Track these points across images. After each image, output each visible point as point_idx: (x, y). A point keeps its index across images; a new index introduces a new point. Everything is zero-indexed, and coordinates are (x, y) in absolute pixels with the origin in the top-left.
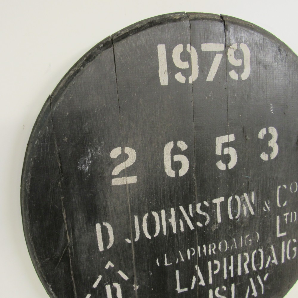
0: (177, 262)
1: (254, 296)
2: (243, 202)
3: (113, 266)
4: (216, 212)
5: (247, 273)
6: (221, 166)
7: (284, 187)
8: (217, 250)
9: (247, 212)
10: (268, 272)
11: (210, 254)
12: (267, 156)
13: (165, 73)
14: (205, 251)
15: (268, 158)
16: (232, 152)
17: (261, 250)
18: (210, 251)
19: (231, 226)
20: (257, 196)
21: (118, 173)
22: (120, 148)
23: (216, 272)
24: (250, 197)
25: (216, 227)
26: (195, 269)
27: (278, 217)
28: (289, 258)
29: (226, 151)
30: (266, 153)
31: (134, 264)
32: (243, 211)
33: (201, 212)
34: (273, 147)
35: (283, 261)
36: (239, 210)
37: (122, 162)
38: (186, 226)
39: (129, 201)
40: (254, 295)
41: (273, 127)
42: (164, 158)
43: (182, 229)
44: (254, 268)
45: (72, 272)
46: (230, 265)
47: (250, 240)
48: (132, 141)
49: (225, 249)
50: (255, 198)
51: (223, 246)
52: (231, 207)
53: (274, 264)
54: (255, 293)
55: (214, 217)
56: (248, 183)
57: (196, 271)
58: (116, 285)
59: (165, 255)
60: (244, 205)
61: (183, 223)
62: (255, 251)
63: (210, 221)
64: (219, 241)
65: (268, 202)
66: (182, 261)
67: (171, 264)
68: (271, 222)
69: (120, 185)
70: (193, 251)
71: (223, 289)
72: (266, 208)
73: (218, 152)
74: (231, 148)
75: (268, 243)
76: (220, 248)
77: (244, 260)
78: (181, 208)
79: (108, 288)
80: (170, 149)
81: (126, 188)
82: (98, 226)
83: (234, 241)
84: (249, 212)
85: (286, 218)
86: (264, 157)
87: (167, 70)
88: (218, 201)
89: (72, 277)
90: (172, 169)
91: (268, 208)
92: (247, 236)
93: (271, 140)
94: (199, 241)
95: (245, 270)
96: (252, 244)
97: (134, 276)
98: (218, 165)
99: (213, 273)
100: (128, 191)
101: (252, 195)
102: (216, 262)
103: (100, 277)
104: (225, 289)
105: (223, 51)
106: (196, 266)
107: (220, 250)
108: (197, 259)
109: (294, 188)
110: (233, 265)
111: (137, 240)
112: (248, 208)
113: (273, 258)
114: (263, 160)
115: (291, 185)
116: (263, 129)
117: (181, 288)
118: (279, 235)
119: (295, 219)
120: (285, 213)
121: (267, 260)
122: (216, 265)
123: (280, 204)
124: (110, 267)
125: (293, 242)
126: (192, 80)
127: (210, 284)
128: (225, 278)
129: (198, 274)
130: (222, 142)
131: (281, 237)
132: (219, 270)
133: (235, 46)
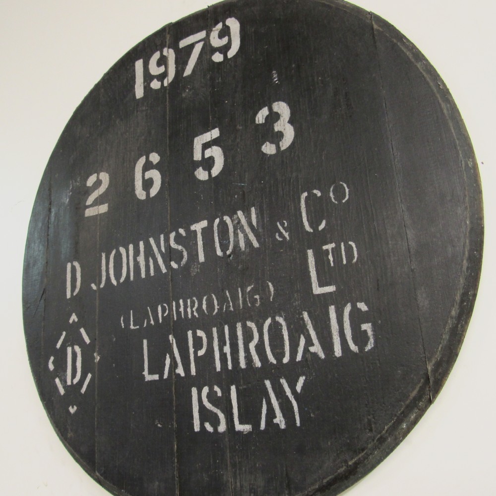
0: (145, 325)
1: (278, 425)
2: (238, 225)
3: (76, 320)
4: (196, 244)
5: (257, 366)
6: (202, 175)
7: (316, 195)
8: (199, 309)
9: (245, 242)
10: (303, 374)
11: (190, 316)
12: (273, 147)
13: (141, 86)
14: (182, 309)
15: (275, 150)
16: (216, 152)
17: (280, 320)
18: (189, 310)
20: (260, 215)
21: (92, 203)
22: (96, 174)
23: (201, 353)
24: (248, 217)
25: (197, 269)
26: (169, 341)
27: (310, 253)
28: (353, 347)
29: (208, 153)
30: (271, 142)
31: (97, 320)
32: (238, 241)
33: (175, 245)
34: (282, 130)
35: (338, 352)
36: (232, 240)
37: (96, 189)
38: (157, 268)
39: (98, 234)
40: (279, 423)
41: (280, 102)
43: (152, 273)
44: (272, 359)
46: (225, 344)
47: (257, 297)
48: (107, 165)
49: (214, 311)
50: (257, 217)
51: (210, 305)
52: (219, 236)
53: (315, 355)
54: (280, 420)
55: (194, 253)
56: (244, 194)
57: (171, 346)
58: (77, 349)
59: (131, 311)
60: (239, 230)
61: (154, 264)
62: (268, 322)
63: (188, 259)
64: (202, 294)
65: (284, 223)
66: (152, 324)
67: (138, 327)
68: (295, 262)
69: (92, 216)
70: (166, 310)
71: (216, 392)
72: (281, 235)
73: (197, 156)
74: (215, 148)
75: (294, 304)
76: (204, 307)
77: (248, 337)
78: (152, 241)
79: (69, 350)
80: (142, 166)
81: (97, 219)
82: (69, 265)
83: (227, 295)
84: (248, 243)
85: (331, 254)
86: (269, 149)
87: (143, 82)
88: (199, 227)
90: (143, 189)
91: (286, 235)
92: (249, 289)
93: (279, 121)
94: (173, 293)
95: (253, 358)
96: (260, 305)
97: (96, 339)
98: (197, 174)
99: (195, 353)
100: (98, 222)
101: (252, 212)
102: (200, 333)
103: (64, 333)
104: (219, 394)
105: (204, 38)
106: (171, 337)
107: (206, 311)
108: (172, 324)
109: (340, 194)
110: (230, 344)
111: (102, 286)
112: (246, 236)
113: (311, 340)
114: (268, 155)
115: (331, 189)
116: (263, 109)
117: (150, 373)
118: (317, 290)
119: (354, 257)
120: (326, 244)
121: (298, 345)
122: (201, 338)
123: (311, 226)
124: (74, 321)
125: (359, 310)
126: (168, 82)
127: (193, 375)
128: (218, 369)
129: (173, 352)
130: (202, 143)
131: (323, 295)
132: (207, 350)
133: (220, 26)
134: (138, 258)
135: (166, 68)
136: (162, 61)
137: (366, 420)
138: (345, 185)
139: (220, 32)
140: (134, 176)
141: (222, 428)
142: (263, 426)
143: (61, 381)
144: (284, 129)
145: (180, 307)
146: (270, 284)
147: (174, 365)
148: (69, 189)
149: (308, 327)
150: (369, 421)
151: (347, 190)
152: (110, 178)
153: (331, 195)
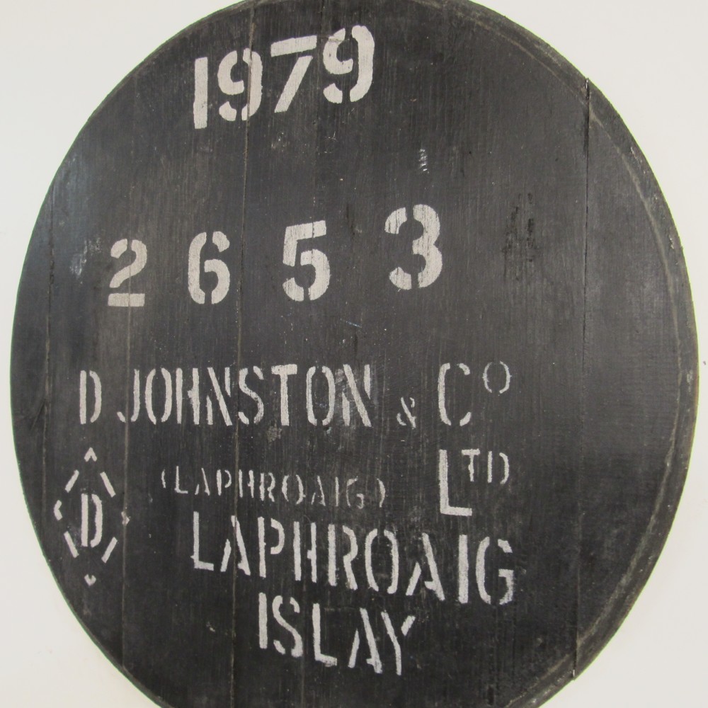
0: (197, 492)
1: (371, 667)
2: (342, 386)
3: (95, 459)
4: (278, 397)
5: (351, 588)
6: (294, 291)
7: (462, 371)
8: (277, 491)
9: (350, 414)
10: (413, 613)
11: (262, 497)
12: (408, 278)
13: (203, 107)
14: (251, 484)
15: (410, 284)
16: (318, 260)
17: (391, 536)
18: (262, 488)
19: (312, 443)
20: (377, 378)
21: (119, 285)
22: (126, 240)
23: (276, 551)
24: (358, 377)
25: (278, 434)
26: (231, 523)
27: (443, 454)
28: (485, 596)
29: (306, 258)
30: (406, 270)
31: (126, 467)
32: (342, 409)
33: (247, 389)
34: (425, 255)
35: (463, 596)
36: (332, 404)
37: (127, 265)
38: (218, 415)
39: (129, 338)
40: (374, 664)
41: (426, 206)
42: (189, 264)
43: (210, 421)
44: (373, 584)
45: (44, 450)
46: (309, 547)
47: (361, 496)
48: (143, 229)
49: (298, 499)
50: (372, 382)
51: (293, 489)
52: (313, 394)
53: (431, 593)
54: (375, 660)
55: (274, 409)
57: (233, 530)
58: (97, 500)
59: (177, 467)
60: (343, 394)
61: (213, 406)
62: (373, 534)
63: (264, 415)
64: (282, 471)
65: (411, 403)
66: (206, 494)
67: (186, 492)
68: (420, 461)
69: (118, 308)
70: (228, 479)
71: (292, 607)
72: (404, 417)
73: (289, 259)
74: (317, 253)
75: (412, 520)
76: (284, 489)
77: (343, 548)
78: (211, 372)
79: (85, 498)
80: (200, 248)
81: (127, 314)
82: (83, 375)
83: (318, 483)
84: (355, 416)
85: (472, 463)
86: (400, 279)
87: (206, 100)
88: (285, 371)
89: (44, 458)
90: (201, 287)
91: (412, 420)
92: (350, 482)
93: (421, 238)
94: (240, 458)
95: (348, 576)
96: (364, 508)
97: (124, 493)
98: (287, 288)
99: (268, 549)
100: (129, 320)
101: (365, 372)
102: (275, 524)
103: (77, 473)
104: (297, 609)
105: (314, 50)
106: (233, 519)
107: (286, 497)
108: (236, 501)
109: (497, 379)
110: (317, 549)
111: (134, 418)
112: (353, 406)
113: (429, 573)
114: (398, 288)
115: (486, 369)
116: (398, 211)
117: (202, 558)
118: (446, 509)
119: (503, 476)
120: (468, 447)
121: (410, 574)
122: (276, 532)
123: (450, 416)
124: (91, 459)
125: (500, 549)
126: (248, 113)
127: (262, 577)
128: (298, 577)
129: (236, 539)
130: (298, 239)
131: (454, 518)
132: (284, 549)
133: (340, 35)
134: (189, 392)
135: (247, 85)
136: (240, 72)
137: (487, 688)
138: (507, 368)
139: (340, 46)
140: (188, 262)
141: (297, 651)
142: (352, 663)
143: (73, 537)
144: (428, 254)
145: (249, 481)
146: (381, 483)
147: (236, 557)
148: (83, 253)
149: (427, 555)
150: (491, 690)
151: (508, 376)
152: (149, 253)
153: (485, 377)
